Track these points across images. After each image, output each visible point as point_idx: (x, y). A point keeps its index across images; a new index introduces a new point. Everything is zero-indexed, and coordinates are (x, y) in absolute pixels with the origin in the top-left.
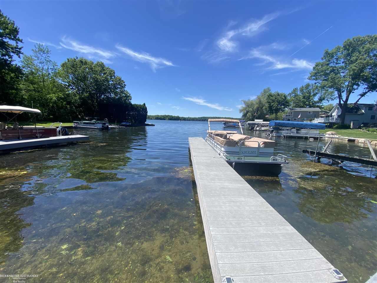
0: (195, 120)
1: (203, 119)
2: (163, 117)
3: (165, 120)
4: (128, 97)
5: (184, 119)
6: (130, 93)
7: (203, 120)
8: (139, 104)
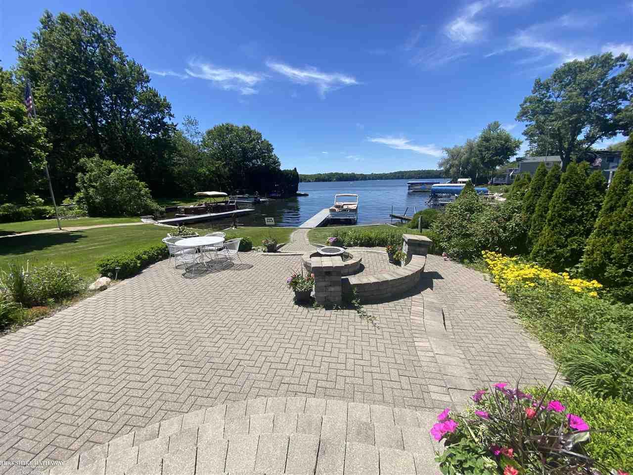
0: (384, 178)
1: (397, 175)
2: (328, 176)
3: (331, 181)
4: (276, 162)
5: (364, 178)
6: (278, 157)
7: (399, 176)
8: (289, 169)
